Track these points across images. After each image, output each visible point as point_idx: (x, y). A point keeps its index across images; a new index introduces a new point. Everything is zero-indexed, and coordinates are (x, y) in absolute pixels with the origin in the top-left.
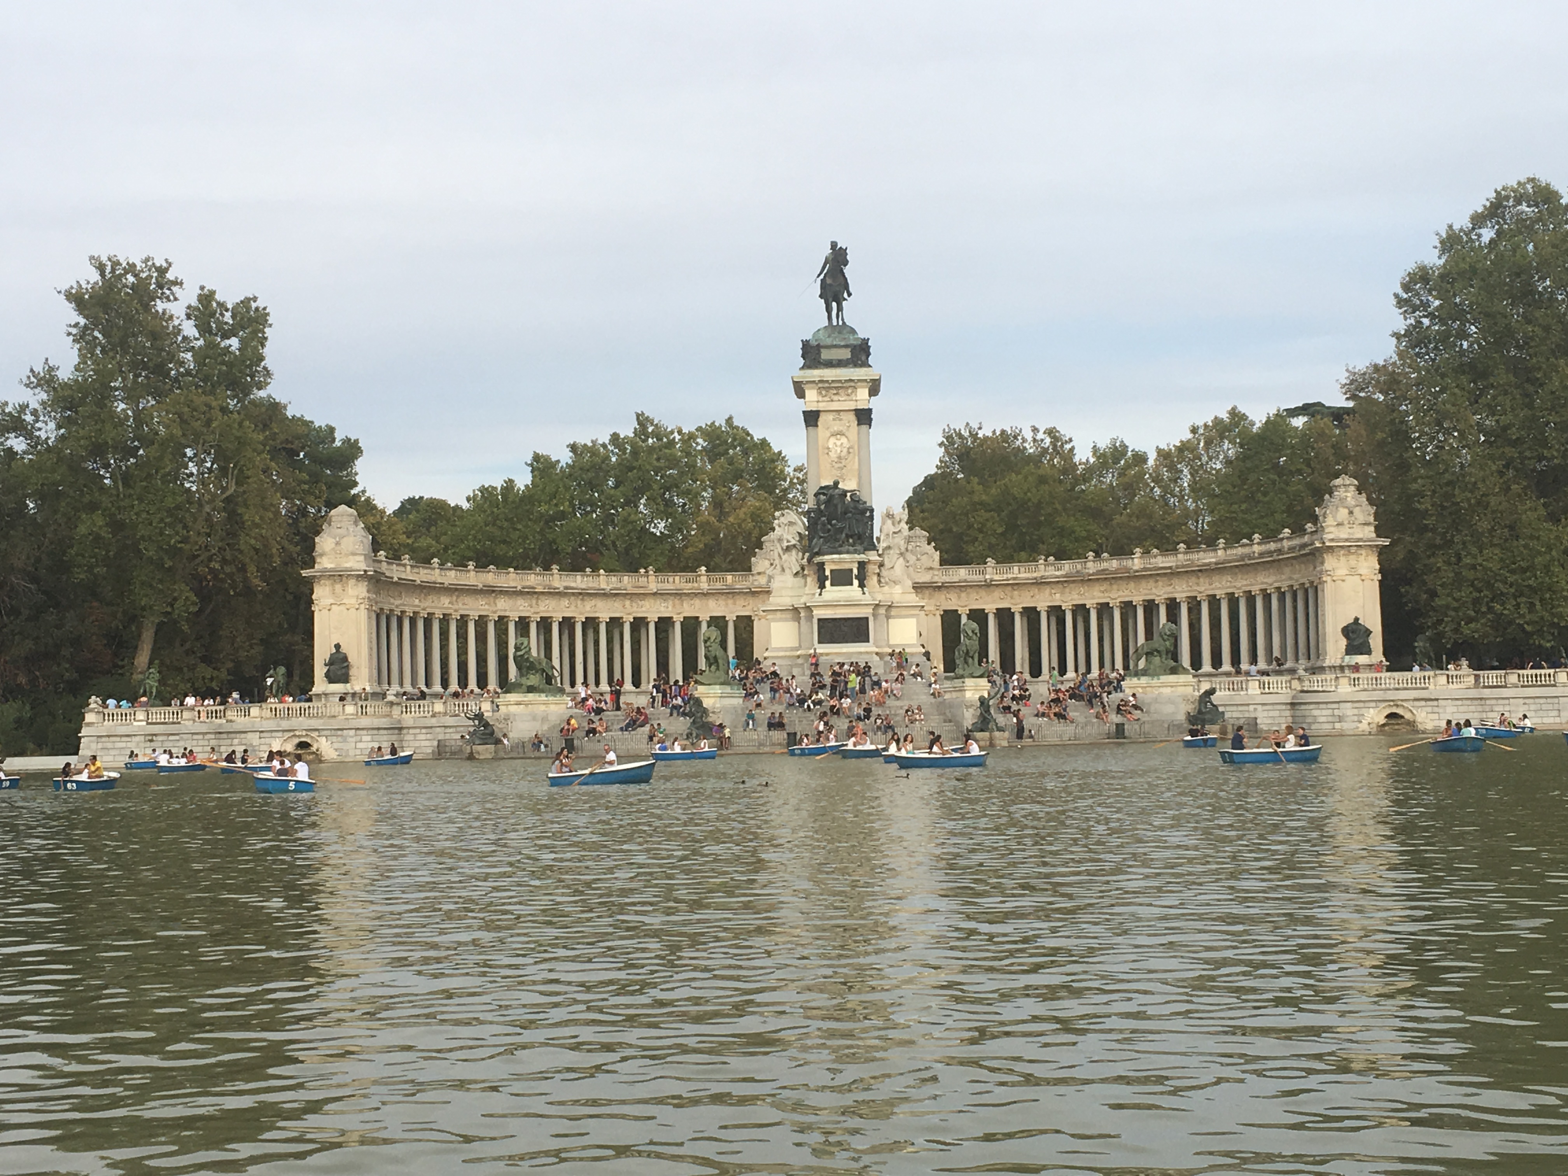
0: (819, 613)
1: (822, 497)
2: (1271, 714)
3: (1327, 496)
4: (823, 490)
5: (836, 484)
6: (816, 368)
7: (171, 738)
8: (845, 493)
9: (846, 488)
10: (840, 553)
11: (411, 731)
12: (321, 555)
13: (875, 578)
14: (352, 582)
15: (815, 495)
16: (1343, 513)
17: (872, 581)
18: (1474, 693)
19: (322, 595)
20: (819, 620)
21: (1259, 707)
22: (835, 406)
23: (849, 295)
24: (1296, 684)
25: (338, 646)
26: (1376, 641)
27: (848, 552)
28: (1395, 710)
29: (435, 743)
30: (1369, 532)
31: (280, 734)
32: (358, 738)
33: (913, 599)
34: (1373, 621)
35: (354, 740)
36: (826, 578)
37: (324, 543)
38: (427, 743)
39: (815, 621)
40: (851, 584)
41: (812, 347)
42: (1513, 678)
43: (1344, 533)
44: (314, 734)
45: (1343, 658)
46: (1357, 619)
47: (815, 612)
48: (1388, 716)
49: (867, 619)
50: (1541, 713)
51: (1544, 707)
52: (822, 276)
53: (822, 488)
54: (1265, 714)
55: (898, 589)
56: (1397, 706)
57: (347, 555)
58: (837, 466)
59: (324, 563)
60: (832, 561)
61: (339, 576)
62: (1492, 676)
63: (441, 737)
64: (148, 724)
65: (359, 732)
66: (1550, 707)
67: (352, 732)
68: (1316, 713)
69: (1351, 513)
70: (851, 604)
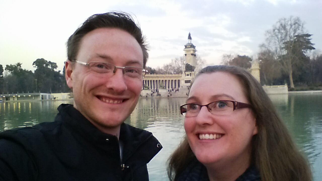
5: (188, 63)
6: (187, 48)
10: (188, 72)
15: (186, 64)
17: (192, 75)
22: (189, 53)
30: (258, 67)
39: (185, 81)
41: (186, 46)
43: (254, 67)
47: (185, 79)
58: (189, 61)
69: (255, 65)
70: (189, 78)
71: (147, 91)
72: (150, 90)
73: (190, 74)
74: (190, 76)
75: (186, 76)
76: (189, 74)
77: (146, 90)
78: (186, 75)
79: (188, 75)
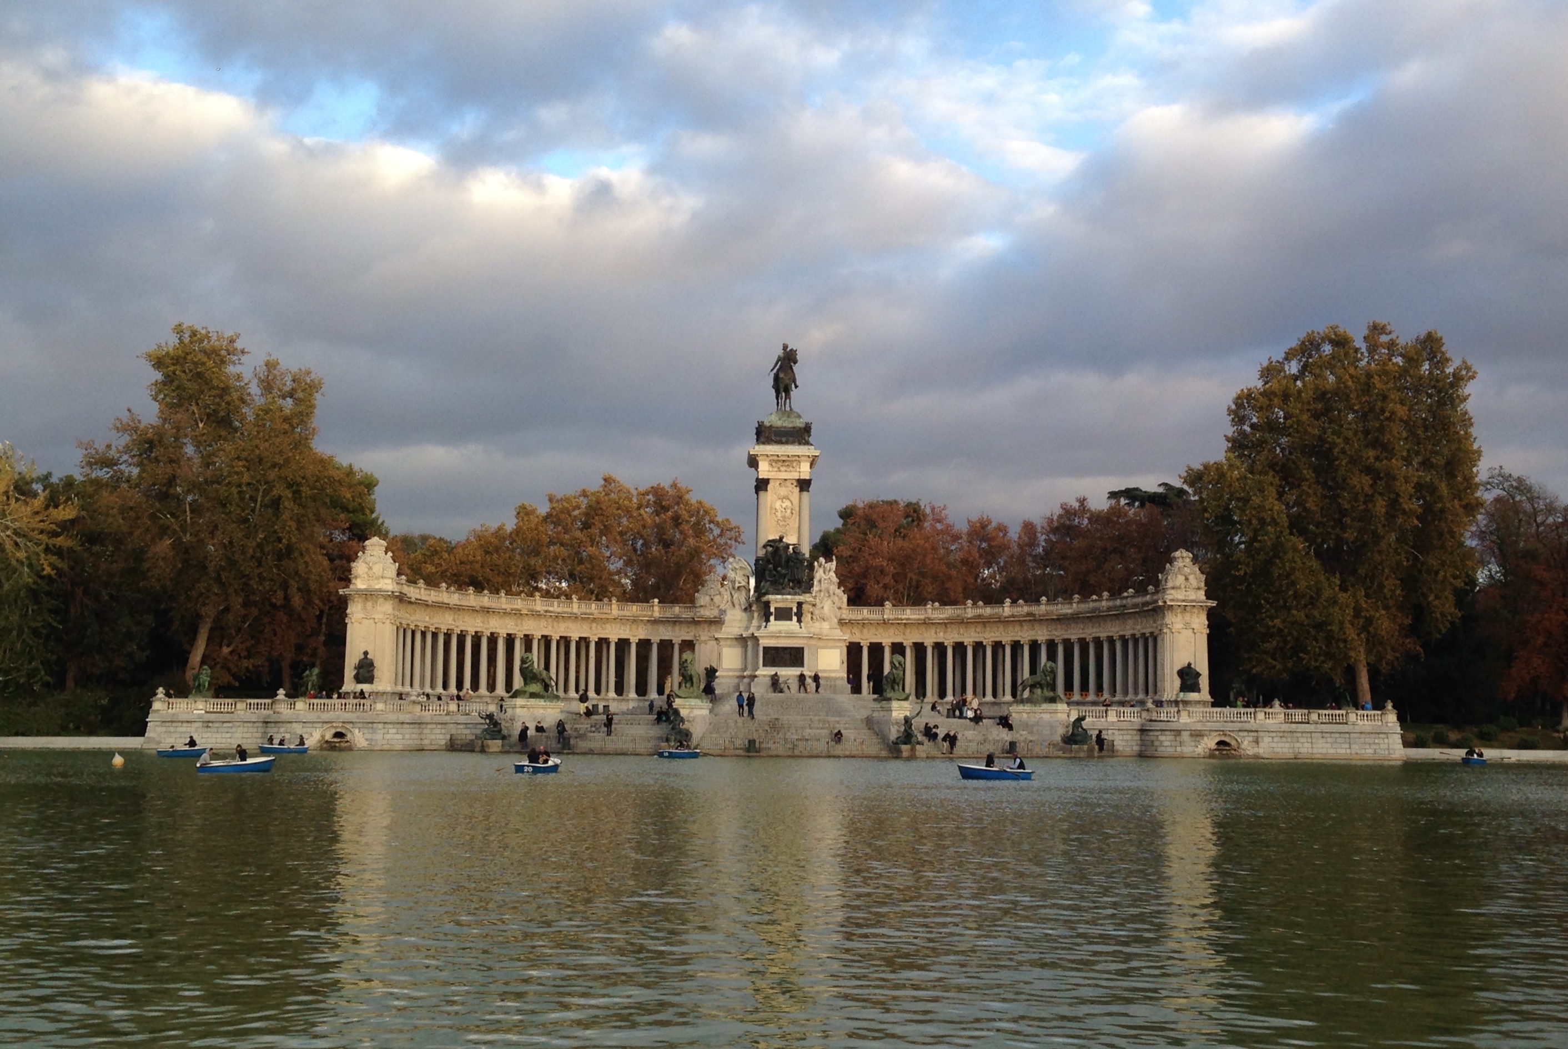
0: (764, 642)
1: (770, 549)
2: (1125, 738)
3: (1168, 565)
4: (770, 543)
5: (781, 539)
6: (769, 443)
7: (225, 725)
8: (788, 546)
9: (789, 542)
10: (783, 594)
11: (429, 726)
12: (356, 577)
13: (809, 616)
14: (381, 600)
15: (765, 547)
16: (1181, 579)
17: (806, 618)
18: (1285, 727)
19: (355, 611)
20: (764, 648)
21: (1116, 732)
22: (783, 475)
23: (796, 387)
24: (1144, 715)
25: (366, 653)
26: (1204, 682)
27: (789, 594)
28: (1223, 738)
29: (448, 737)
30: (1201, 595)
31: (320, 725)
32: (386, 731)
33: (838, 633)
34: (1202, 666)
35: (382, 732)
36: (771, 614)
37: (359, 567)
38: (441, 737)
39: (761, 649)
40: (791, 620)
41: (765, 427)
42: (1314, 716)
43: (1180, 595)
44: (348, 726)
45: (1177, 694)
46: (1189, 664)
47: (761, 641)
48: (1220, 743)
49: (803, 648)
50: (1335, 745)
51: (1339, 740)
52: (775, 371)
53: (769, 541)
54: (1121, 737)
55: (826, 625)
56: (1225, 735)
57: (377, 578)
58: (781, 523)
59: (359, 584)
60: (777, 600)
61: (369, 595)
62: (1298, 714)
63: (453, 732)
64: (206, 712)
65: (387, 726)
66: (1343, 740)
67: (381, 726)
68: (1162, 738)
69: (1187, 579)
70: (790, 636)
71: (541, 702)
72: (557, 697)
73: (800, 605)
74: (799, 621)
75: (767, 620)
76: (795, 610)
77: (533, 695)
78: (772, 610)
79: (783, 614)
